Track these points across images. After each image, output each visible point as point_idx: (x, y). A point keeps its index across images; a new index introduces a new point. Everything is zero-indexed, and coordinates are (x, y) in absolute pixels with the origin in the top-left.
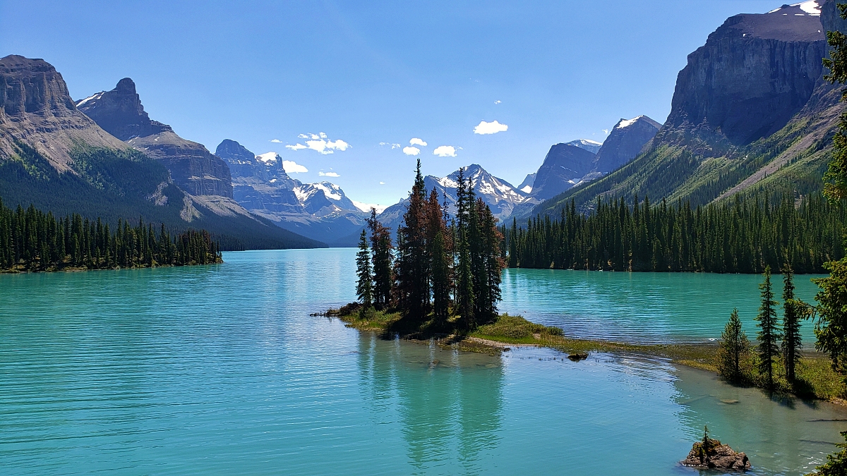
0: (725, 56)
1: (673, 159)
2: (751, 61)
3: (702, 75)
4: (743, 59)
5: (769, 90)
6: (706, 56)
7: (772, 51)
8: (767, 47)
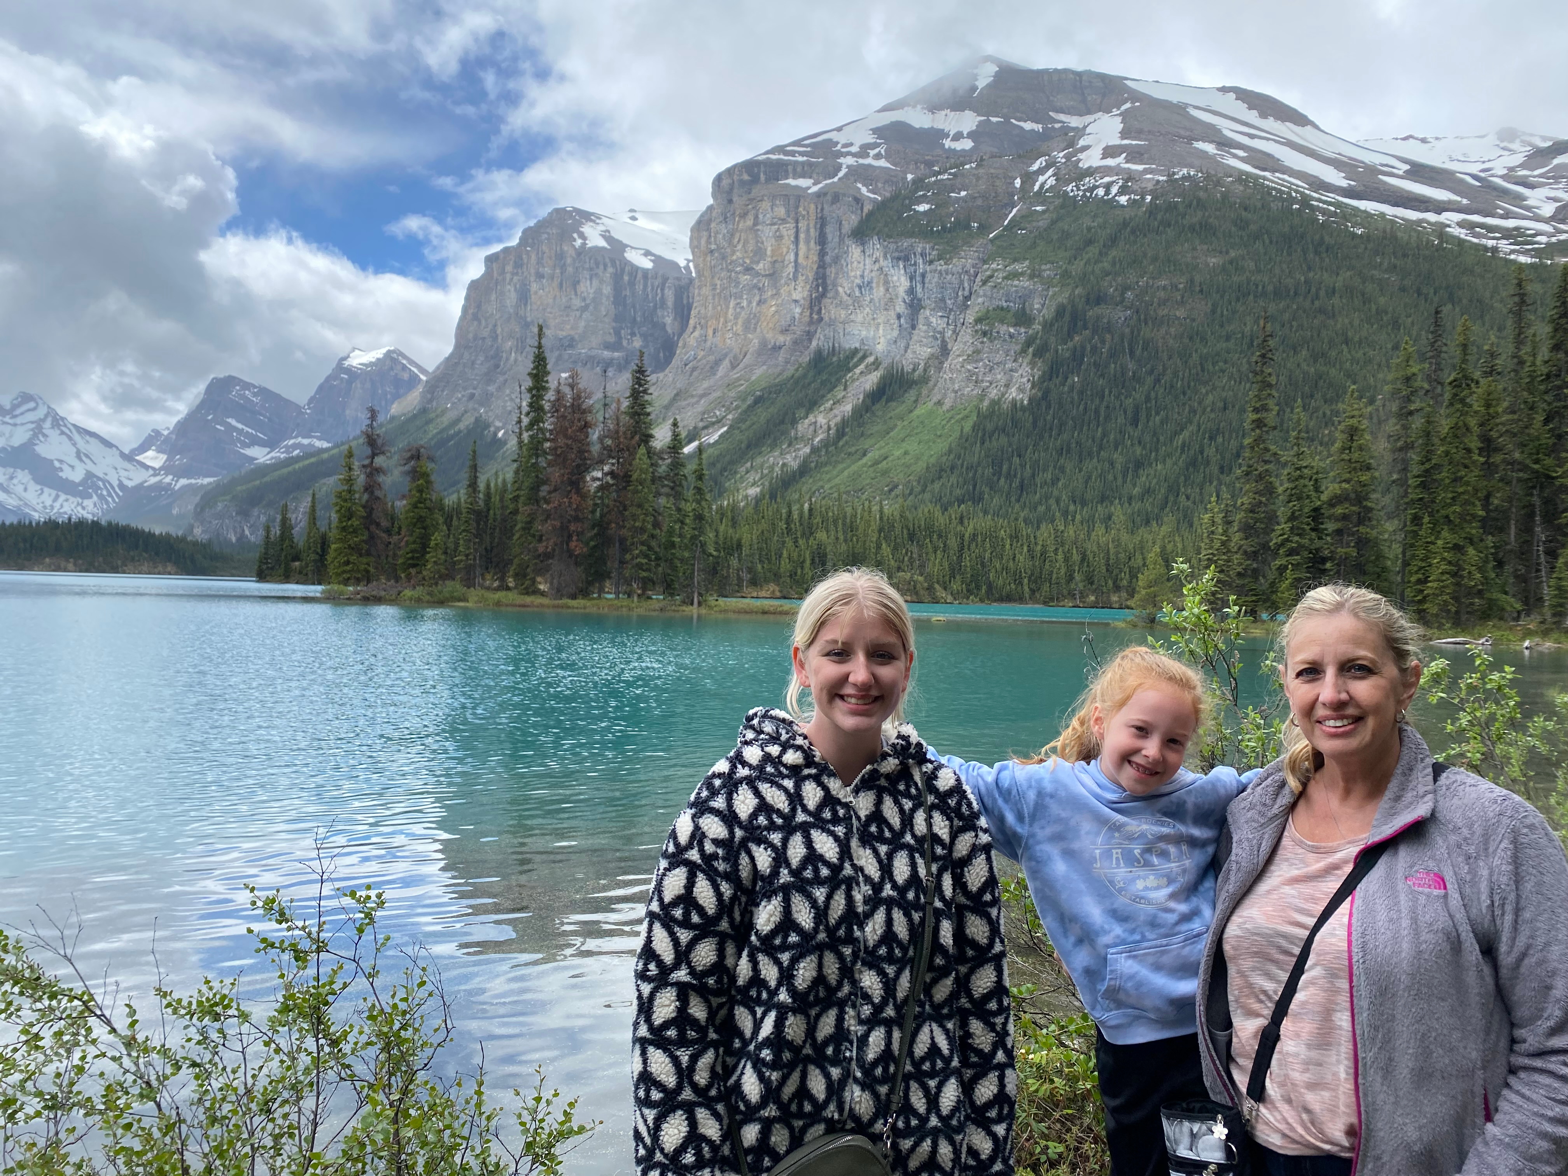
0: (547, 270)
1: (460, 431)
2: (587, 288)
3: (511, 298)
4: (575, 284)
5: (612, 339)
6: (518, 265)
7: (617, 278)
8: (610, 270)
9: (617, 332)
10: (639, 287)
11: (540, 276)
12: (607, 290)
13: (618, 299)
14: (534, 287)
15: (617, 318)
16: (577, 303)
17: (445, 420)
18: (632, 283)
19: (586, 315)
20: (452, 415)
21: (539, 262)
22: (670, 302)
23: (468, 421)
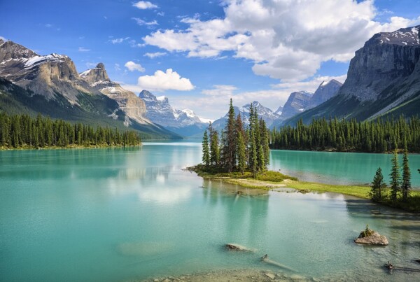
0: (373, 52)
1: (348, 100)
2: (385, 55)
3: (362, 61)
4: (382, 53)
5: (393, 68)
6: (364, 52)
7: (395, 50)
8: (393, 48)
9: (395, 65)
10: (402, 51)
11: (370, 54)
12: (392, 54)
13: (396, 56)
14: (369, 57)
15: (396, 61)
16: (382, 59)
17: (344, 97)
18: (400, 51)
19: (385, 62)
20: (346, 96)
21: (371, 50)
22: (413, 53)
23: (351, 97)
